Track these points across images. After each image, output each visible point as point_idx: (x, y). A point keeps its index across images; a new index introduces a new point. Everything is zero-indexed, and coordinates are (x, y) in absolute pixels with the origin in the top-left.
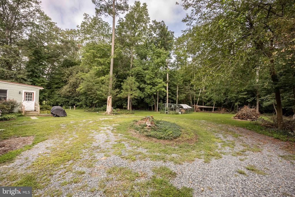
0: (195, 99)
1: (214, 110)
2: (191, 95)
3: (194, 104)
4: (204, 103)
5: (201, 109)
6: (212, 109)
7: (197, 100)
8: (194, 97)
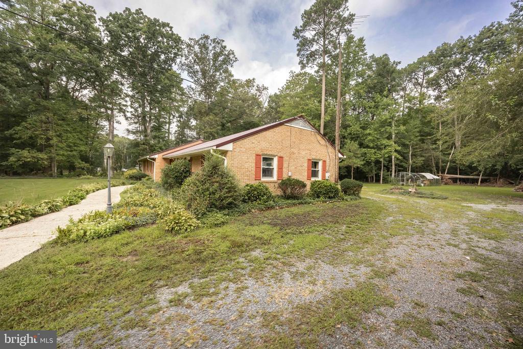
0: (441, 164)
1: (481, 182)
2: (434, 158)
3: (440, 173)
4: (460, 170)
5: (455, 181)
6: (477, 180)
7: (446, 166)
8: (440, 160)
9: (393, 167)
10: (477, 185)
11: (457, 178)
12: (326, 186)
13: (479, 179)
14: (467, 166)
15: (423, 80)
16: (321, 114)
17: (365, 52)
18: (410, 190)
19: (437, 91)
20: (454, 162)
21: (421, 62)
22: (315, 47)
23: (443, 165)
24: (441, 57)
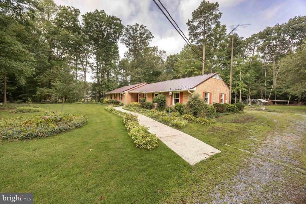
1: (289, 104)
2: (262, 91)
3: (267, 99)
4: (277, 97)
6: (287, 103)
7: (269, 95)
8: (265, 92)
9: (240, 96)
10: (287, 105)
11: (275, 102)
12: (232, 107)
13: (288, 102)
14: (281, 95)
15: (255, 47)
16: (202, 67)
17: (226, 33)
18: (262, 108)
19: (263, 54)
20: (273, 93)
21: (253, 36)
22: (199, 31)
23: (267, 94)
24: (266, 35)
